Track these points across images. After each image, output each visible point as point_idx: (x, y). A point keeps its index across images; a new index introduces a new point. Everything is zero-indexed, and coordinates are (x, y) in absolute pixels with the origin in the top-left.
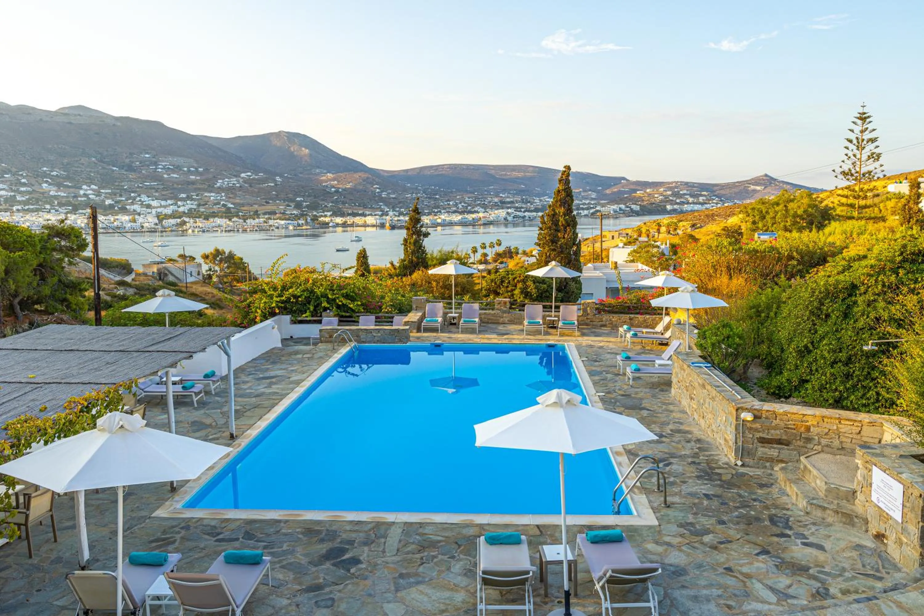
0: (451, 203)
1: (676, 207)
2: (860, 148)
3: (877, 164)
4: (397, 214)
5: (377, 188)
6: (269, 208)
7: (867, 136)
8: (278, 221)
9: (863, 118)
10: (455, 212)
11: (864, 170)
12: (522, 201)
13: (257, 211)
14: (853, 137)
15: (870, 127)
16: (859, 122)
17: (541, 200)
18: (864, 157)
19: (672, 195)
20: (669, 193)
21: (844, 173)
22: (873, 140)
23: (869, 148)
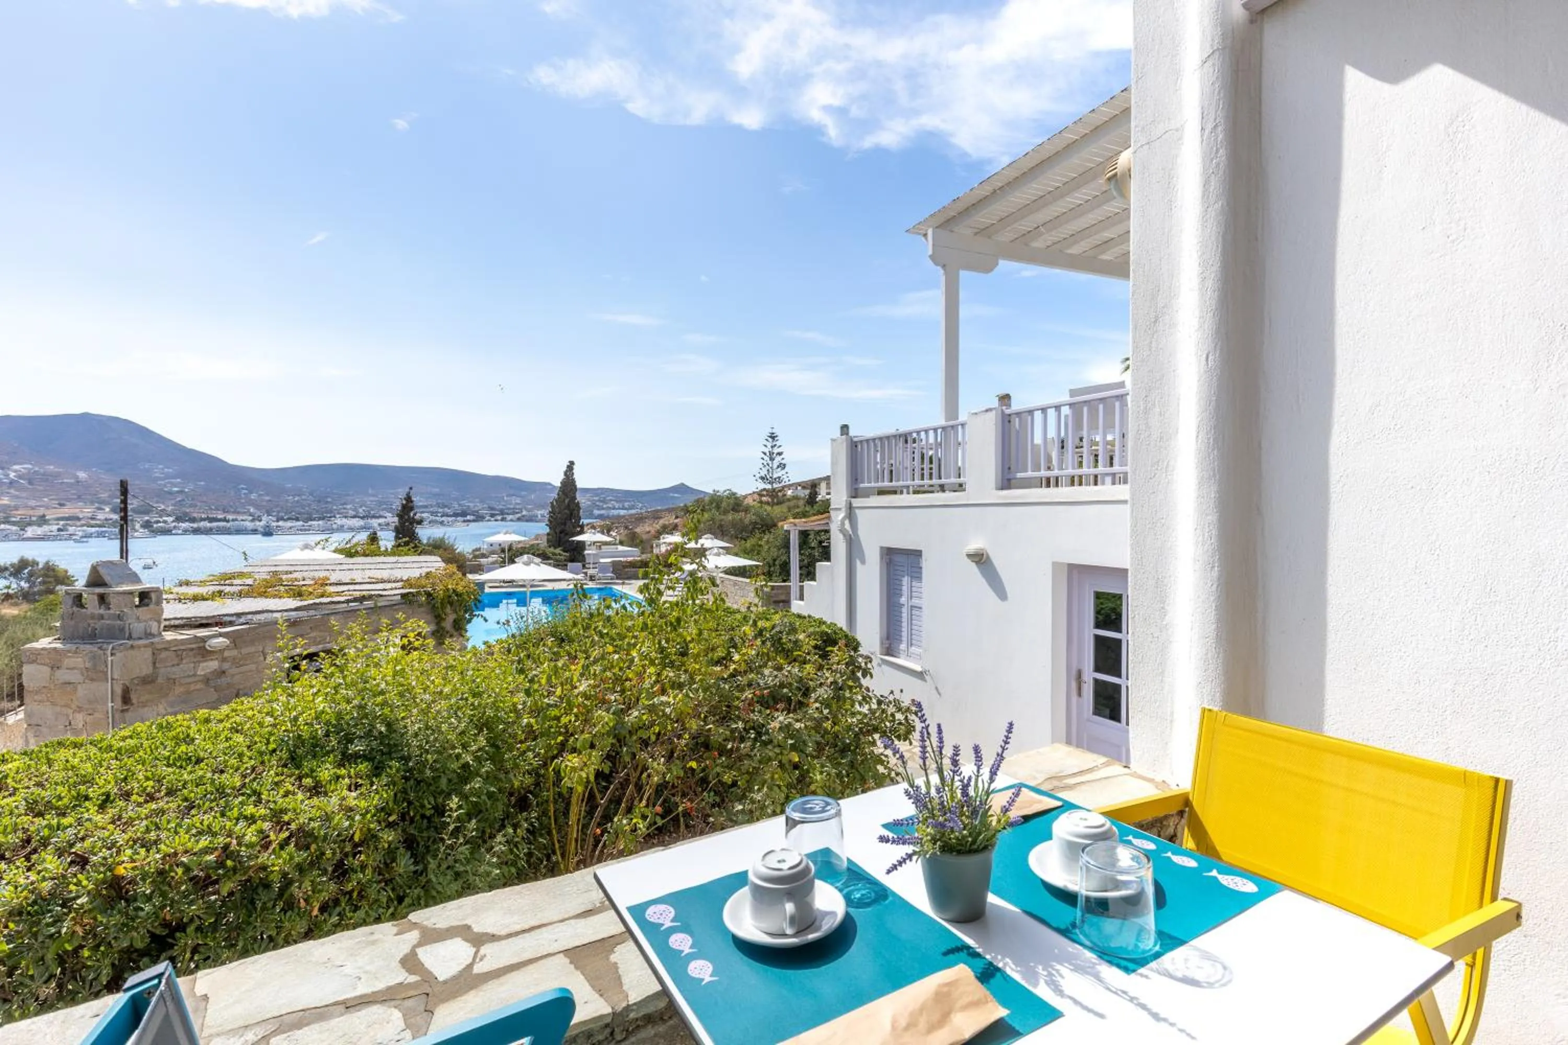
0: (348, 507)
1: (602, 512)
2: (772, 459)
3: (783, 472)
4: (274, 519)
5: (243, 489)
6: (66, 511)
7: (776, 450)
8: (85, 528)
9: (773, 437)
10: (354, 517)
11: (775, 476)
12: (438, 505)
13: (44, 516)
14: (766, 450)
15: (778, 443)
16: (770, 440)
17: (460, 505)
18: (775, 466)
19: (599, 501)
20: (596, 498)
21: (762, 478)
22: (780, 454)
23: (778, 459)
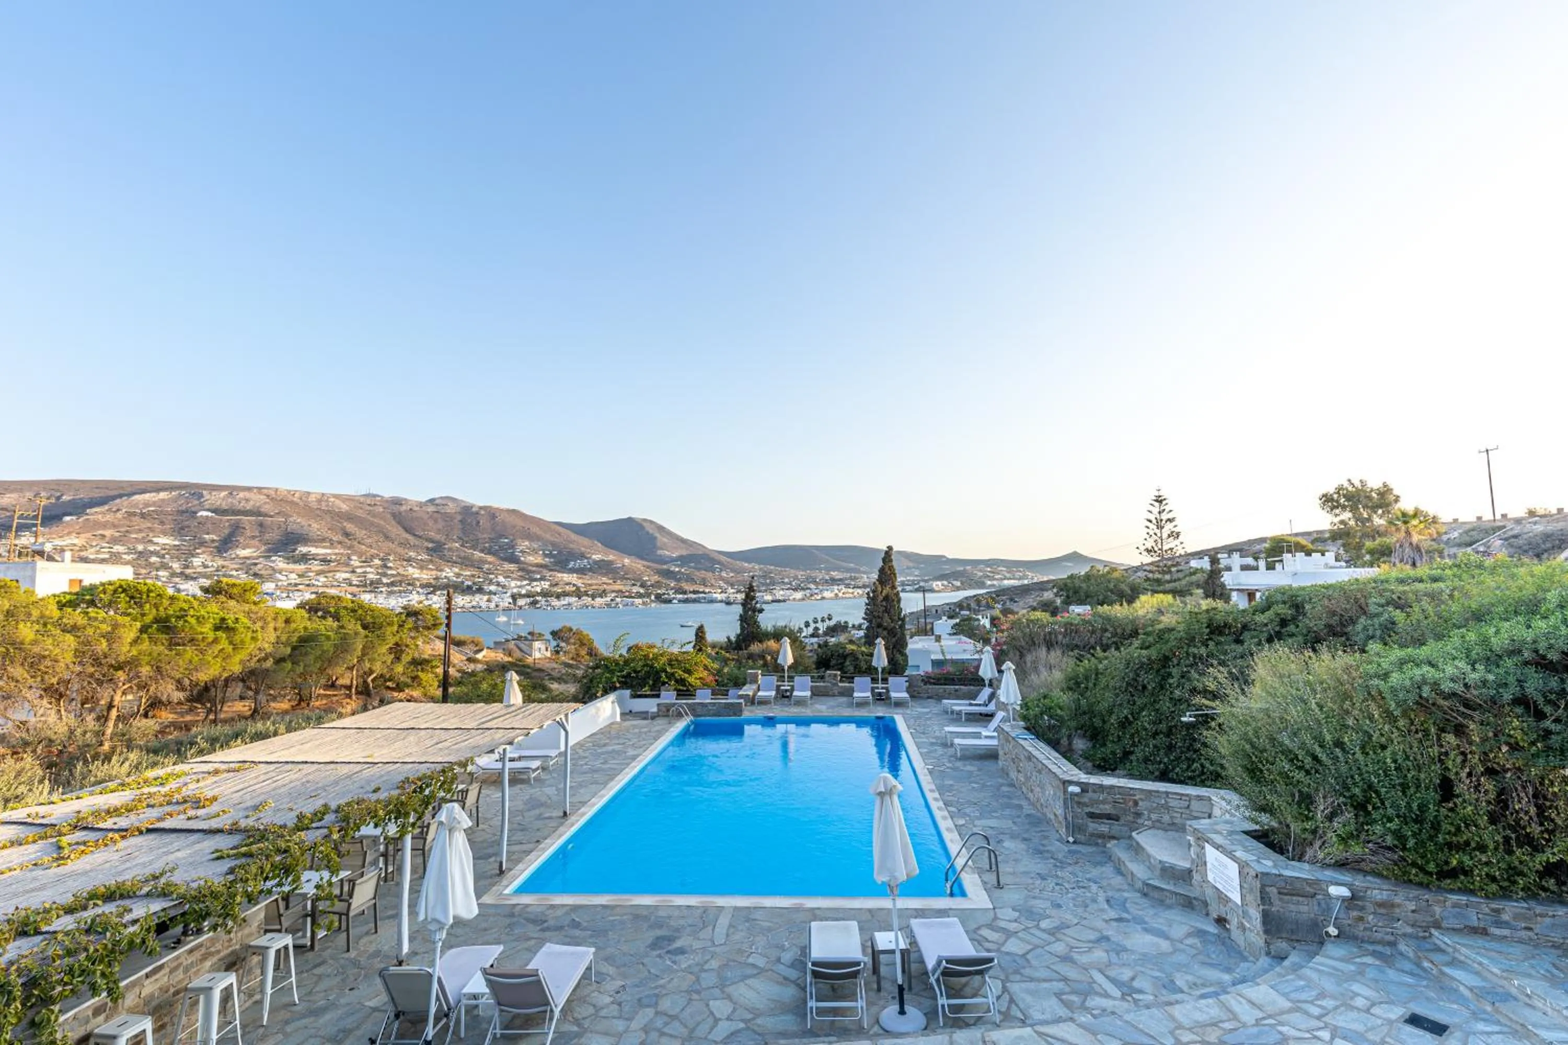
2: (1160, 527)
3: (1177, 542)
4: (734, 591)
6: (616, 587)
7: (1165, 516)
9: (1159, 500)
10: (789, 589)
11: (1165, 548)
12: (851, 579)
13: (605, 590)
14: (1152, 517)
15: (1167, 508)
16: (1157, 504)
17: (866, 578)
18: (1165, 536)
19: (991, 571)
20: (988, 570)
21: (1148, 551)
22: (1170, 520)
23: (1168, 527)
